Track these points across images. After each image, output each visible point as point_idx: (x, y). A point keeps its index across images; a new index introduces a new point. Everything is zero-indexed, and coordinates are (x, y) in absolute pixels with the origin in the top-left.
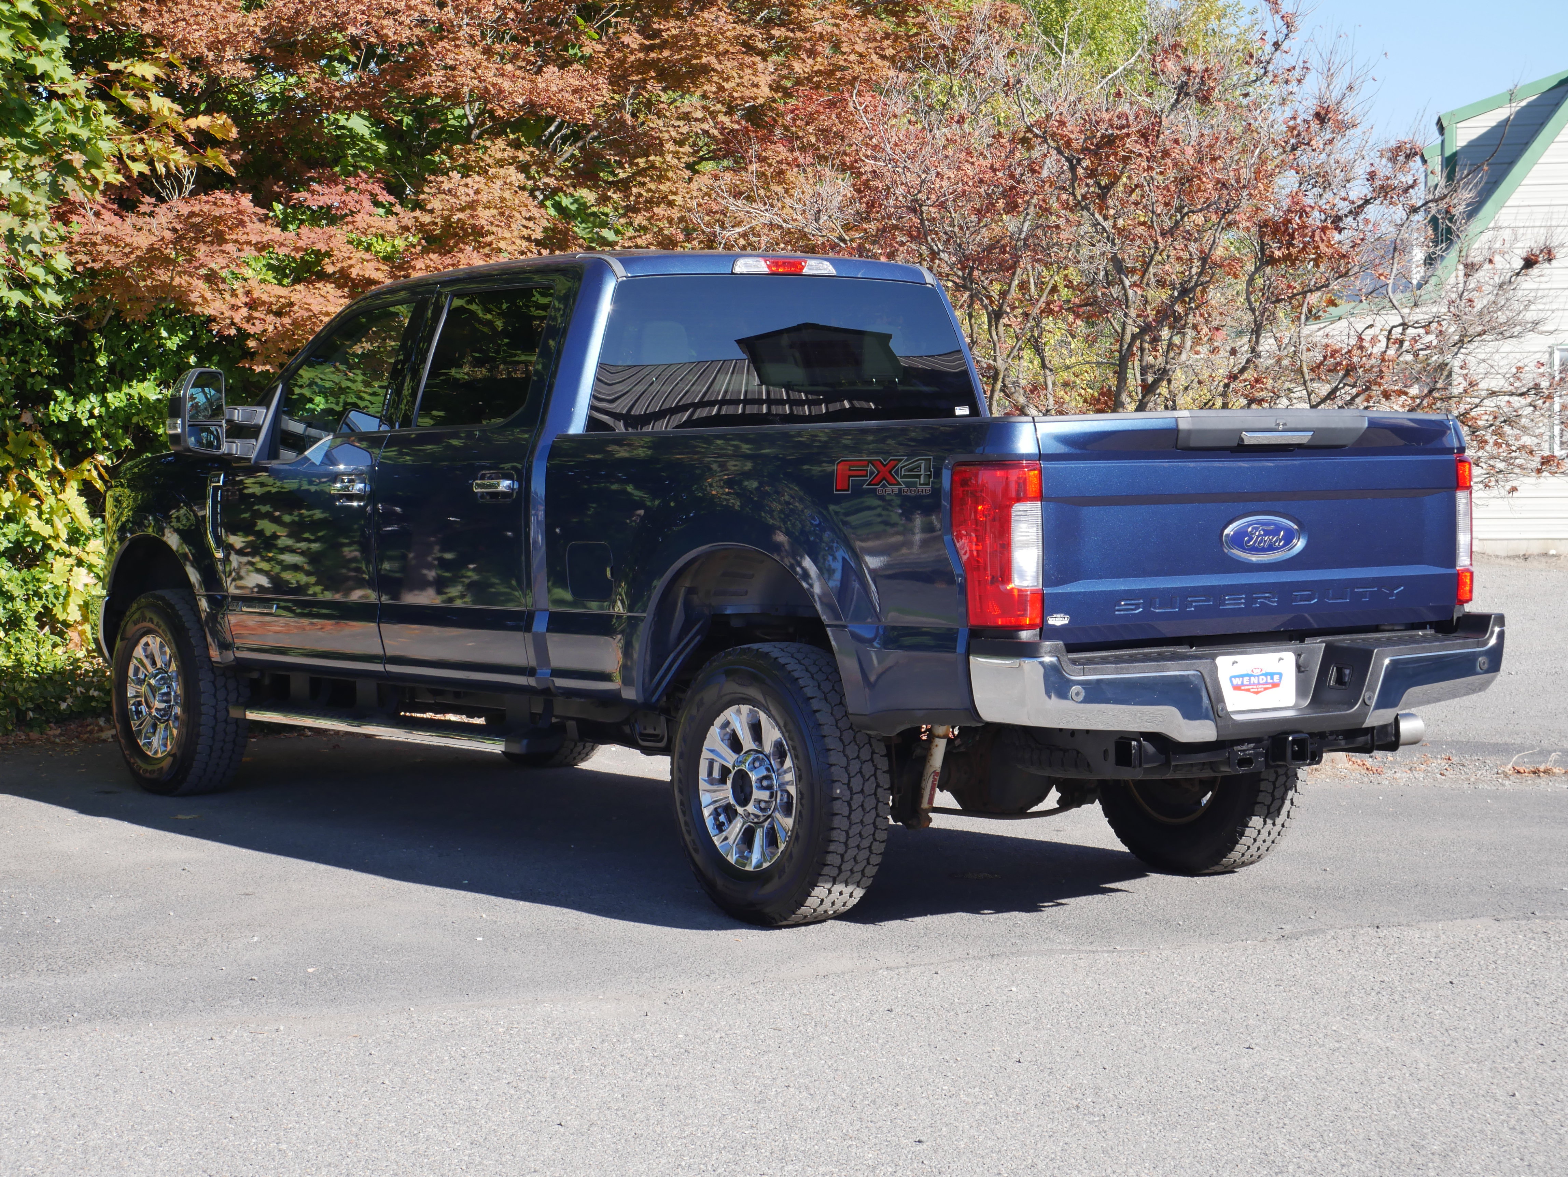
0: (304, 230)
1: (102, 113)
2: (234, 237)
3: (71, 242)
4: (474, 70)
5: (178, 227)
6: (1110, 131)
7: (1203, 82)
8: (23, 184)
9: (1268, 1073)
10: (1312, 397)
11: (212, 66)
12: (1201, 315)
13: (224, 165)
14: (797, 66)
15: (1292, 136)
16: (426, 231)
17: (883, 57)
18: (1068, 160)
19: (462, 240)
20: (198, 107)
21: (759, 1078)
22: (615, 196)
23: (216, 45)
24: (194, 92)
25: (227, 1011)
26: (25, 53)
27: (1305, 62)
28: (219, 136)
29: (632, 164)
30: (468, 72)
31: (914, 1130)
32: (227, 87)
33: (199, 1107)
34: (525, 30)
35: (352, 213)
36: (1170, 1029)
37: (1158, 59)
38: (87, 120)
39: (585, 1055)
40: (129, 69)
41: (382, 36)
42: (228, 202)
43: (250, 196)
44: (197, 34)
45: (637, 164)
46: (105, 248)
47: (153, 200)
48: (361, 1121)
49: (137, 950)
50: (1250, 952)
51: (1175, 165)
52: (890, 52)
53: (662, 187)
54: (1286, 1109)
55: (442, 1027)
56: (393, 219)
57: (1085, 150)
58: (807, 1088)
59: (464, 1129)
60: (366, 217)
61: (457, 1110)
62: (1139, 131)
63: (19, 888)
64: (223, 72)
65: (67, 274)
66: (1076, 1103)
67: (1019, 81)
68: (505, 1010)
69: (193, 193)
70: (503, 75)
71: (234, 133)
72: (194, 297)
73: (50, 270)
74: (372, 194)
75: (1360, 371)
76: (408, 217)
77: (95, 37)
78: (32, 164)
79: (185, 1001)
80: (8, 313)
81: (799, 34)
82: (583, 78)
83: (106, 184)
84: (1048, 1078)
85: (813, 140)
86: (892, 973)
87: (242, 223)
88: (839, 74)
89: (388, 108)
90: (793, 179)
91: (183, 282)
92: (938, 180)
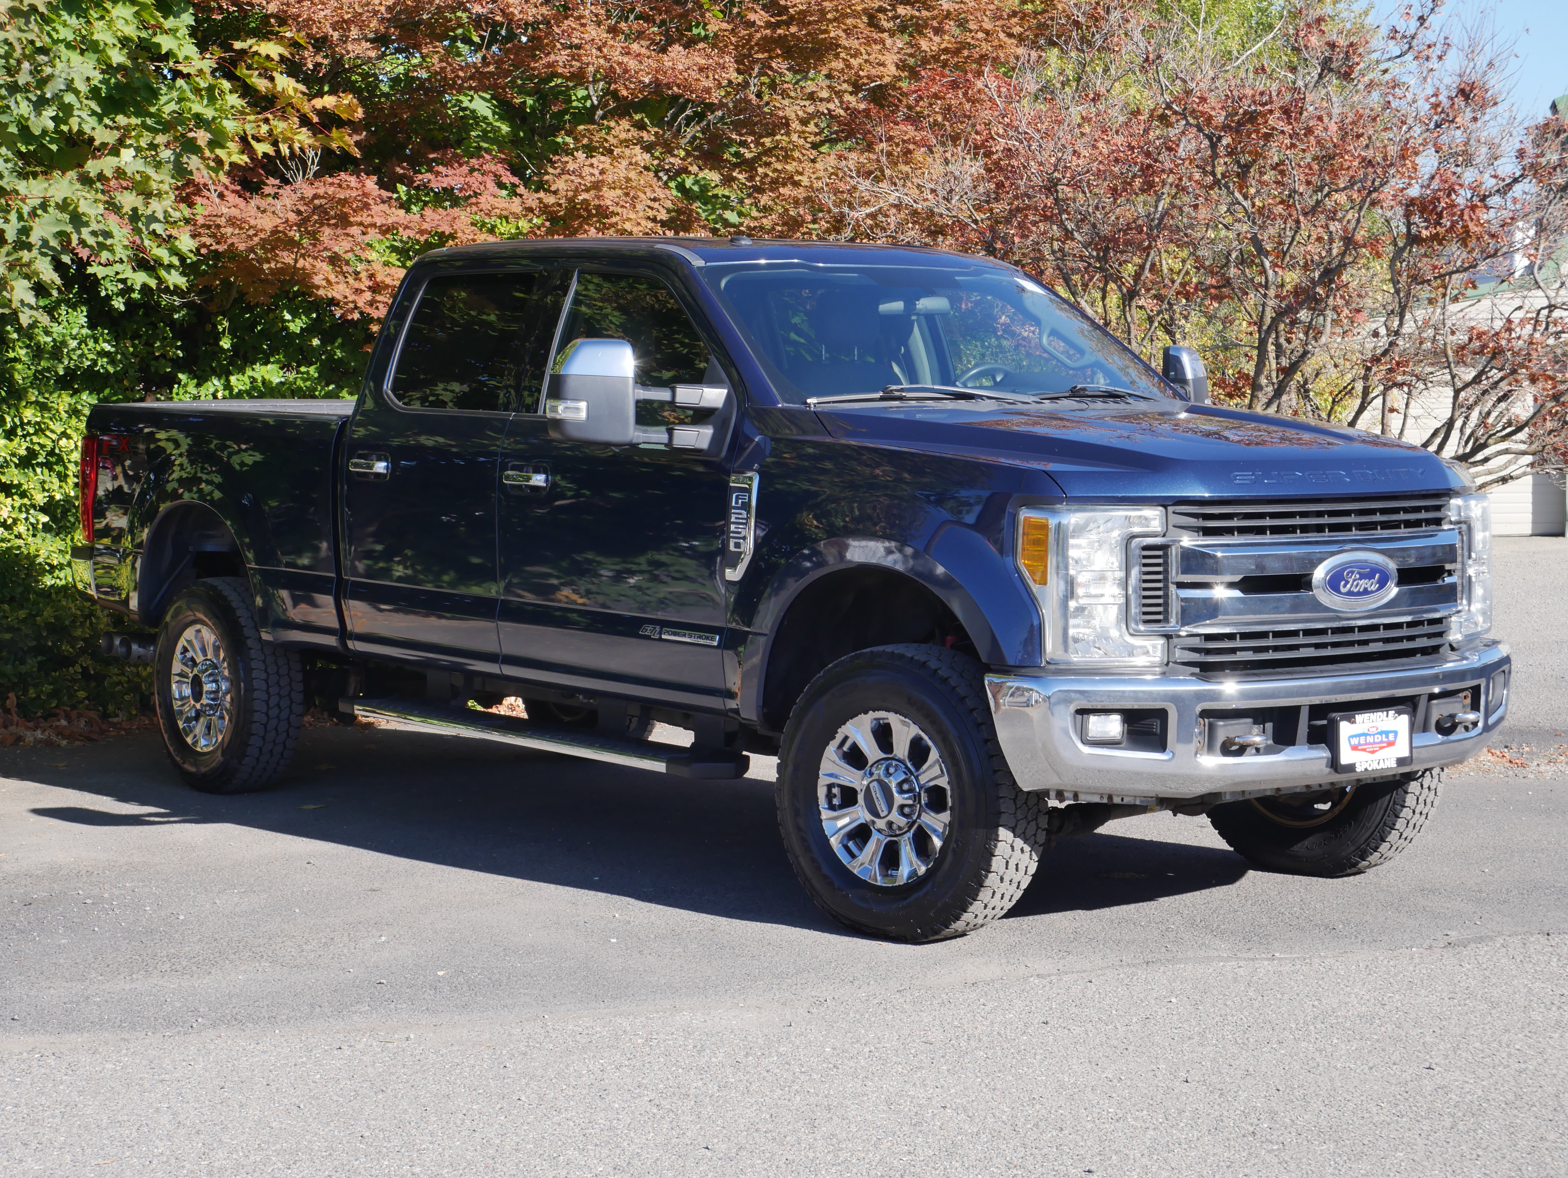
0: (428, 212)
1: (227, 91)
2: (358, 219)
3: (195, 225)
4: (599, 49)
5: (302, 209)
6: (1253, 108)
7: (1347, 57)
8: (147, 163)
9: (1454, 1097)
10: (1456, 380)
11: (337, 46)
12: (1342, 297)
13: (349, 146)
14: (924, 45)
15: (1436, 114)
16: (550, 212)
17: (1010, 35)
18: (1209, 137)
19: (586, 220)
20: (321, 88)
21: (913, 1097)
22: (740, 176)
23: (341, 25)
24: (319, 72)
25: (355, 1018)
26: (150, 32)
27: (1446, 38)
28: (344, 116)
29: (757, 143)
30: (594, 51)
31: (1082, 1159)
32: (350, 68)
33: (328, 1124)
34: (651, 9)
35: (476, 194)
36: (1343, 1046)
37: (1302, 34)
38: (212, 100)
39: (729, 1070)
40: (254, 49)
41: (508, 14)
42: (353, 184)
43: (375, 178)
44: (322, 13)
45: (763, 144)
46: (229, 230)
47: (277, 182)
48: (498, 1142)
49: (262, 949)
50: (1417, 961)
51: (1318, 142)
52: (1017, 30)
53: (787, 167)
54: (1478, 1138)
55: (578, 1037)
56: (517, 200)
57: (1226, 128)
58: (965, 1110)
59: (605, 1151)
60: (490, 199)
61: (598, 1131)
62: (1281, 108)
63: (143, 881)
64: (348, 52)
65: (192, 255)
66: (1251, 1129)
67: (1159, 57)
68: (643, 1019)
69: (317, 175)
70: (628, 53)
71: (360, 113)
72: (318, 280)
73: (174, 252)
74: (496, 175)
75: (1509, 354)
76: (532, 199)
77: (220, 17)
78: (156, 142)
79: (312, 1006)
80: (133, 295)
81: (925, 13)
82: (709, 56)
83: (231, 164)
84: (1219, 1101)
85: (940, 119)
86: (1044, 982)
87: (366, 206)
88: (966, 53)
89: (512, 88)
90: (921, 159)
91: (307, 265)
92: (1075, 158)
